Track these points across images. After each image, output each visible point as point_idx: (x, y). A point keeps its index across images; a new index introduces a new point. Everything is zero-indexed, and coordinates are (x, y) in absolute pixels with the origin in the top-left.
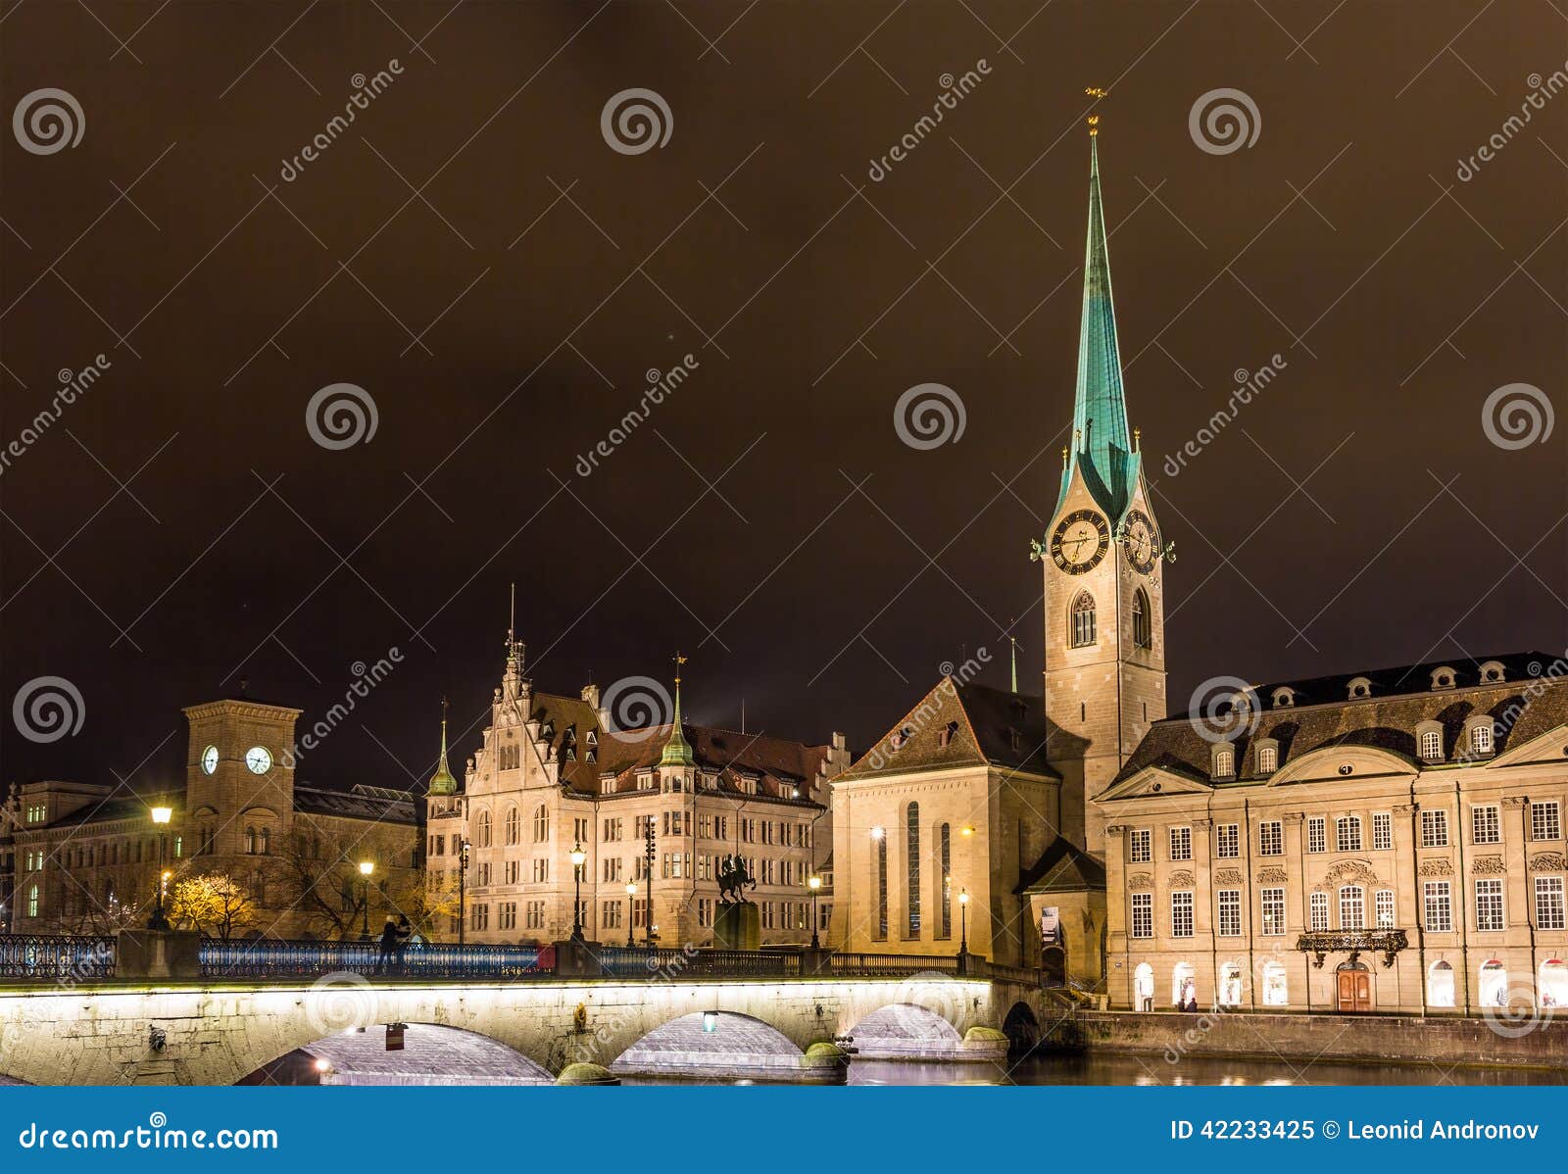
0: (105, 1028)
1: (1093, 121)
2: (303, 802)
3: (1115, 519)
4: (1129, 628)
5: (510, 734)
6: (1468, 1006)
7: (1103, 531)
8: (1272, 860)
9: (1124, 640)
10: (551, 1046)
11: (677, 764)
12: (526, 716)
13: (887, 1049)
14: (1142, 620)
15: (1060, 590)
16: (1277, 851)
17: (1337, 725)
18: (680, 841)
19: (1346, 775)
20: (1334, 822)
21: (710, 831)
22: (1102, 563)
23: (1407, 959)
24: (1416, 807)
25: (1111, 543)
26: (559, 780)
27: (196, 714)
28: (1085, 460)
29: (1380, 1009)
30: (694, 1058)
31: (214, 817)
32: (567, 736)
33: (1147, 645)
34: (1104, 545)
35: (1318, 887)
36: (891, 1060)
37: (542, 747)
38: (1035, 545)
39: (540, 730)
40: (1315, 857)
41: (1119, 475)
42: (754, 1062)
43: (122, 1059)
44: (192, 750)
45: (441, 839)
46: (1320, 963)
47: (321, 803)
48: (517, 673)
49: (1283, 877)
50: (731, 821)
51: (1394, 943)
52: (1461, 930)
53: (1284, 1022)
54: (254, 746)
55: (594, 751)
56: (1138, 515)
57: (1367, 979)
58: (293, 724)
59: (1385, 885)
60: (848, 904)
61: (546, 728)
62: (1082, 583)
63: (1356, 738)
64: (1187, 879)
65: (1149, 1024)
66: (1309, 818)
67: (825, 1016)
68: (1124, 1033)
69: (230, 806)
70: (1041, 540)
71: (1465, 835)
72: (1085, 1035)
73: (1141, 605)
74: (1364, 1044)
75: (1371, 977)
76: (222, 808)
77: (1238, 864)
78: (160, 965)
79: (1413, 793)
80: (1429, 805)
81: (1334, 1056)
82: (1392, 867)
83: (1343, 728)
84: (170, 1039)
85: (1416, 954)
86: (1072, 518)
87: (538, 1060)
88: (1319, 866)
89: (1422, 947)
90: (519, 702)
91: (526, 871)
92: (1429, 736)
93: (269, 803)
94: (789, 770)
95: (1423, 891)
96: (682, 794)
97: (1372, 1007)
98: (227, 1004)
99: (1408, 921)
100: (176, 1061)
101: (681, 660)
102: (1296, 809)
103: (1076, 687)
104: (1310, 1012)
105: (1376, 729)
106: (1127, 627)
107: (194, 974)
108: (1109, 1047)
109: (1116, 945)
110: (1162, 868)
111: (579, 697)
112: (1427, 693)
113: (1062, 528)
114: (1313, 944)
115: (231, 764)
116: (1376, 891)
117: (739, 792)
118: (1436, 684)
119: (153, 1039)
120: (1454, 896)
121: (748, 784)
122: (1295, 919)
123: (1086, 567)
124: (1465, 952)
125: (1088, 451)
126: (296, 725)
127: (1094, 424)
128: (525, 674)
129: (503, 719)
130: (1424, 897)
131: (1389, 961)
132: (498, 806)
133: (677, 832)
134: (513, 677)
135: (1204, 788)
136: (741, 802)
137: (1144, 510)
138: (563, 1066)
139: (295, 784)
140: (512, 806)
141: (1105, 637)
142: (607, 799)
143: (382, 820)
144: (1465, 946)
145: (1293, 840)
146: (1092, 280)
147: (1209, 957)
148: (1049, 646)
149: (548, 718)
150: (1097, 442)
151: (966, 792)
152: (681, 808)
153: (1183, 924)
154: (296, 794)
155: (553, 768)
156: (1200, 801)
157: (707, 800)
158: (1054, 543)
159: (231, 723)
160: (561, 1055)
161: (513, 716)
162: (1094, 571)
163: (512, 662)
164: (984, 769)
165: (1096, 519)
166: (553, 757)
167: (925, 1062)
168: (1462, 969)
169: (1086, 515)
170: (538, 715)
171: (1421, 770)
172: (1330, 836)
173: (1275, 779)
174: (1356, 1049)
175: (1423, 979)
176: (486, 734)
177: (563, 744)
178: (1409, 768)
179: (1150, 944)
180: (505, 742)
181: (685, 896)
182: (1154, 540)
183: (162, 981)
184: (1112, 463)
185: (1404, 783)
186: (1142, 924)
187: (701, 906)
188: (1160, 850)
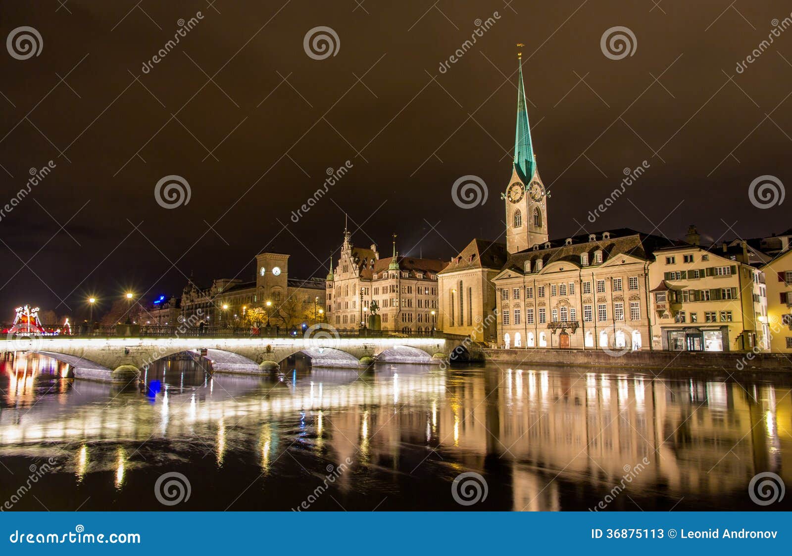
0: (112, 348)
1: (520, 54)
2: (291, 284)
3: (526, 184)
4: (532, 221)
5: (346, 261)
6: (596, 346)
7: (523, 189)
8: (542, 299)
9: (529, 225)
10: (258, 356)
11: (393, 270)
12: (350, 255)
13: (412, 360)
14: (538, 218)
15: (511, 209)
16: (543, 296)
17: (561, 254)
18: (394, 294)
19: (561, 270)
20: (558, 286)
21: (406, 291)
22: (523, 199)
23: (579, 331)
24: (581, 281)
25: (525, 193)
26: (359, 275)
27: (259, 257)
28: (518, 166)
29: (572, 348)
30: (333, 361)
31: (263, 289)
32: (364, 261)
33: (540, 226)
34: (523, 193)
35: (554, 308)
36: (413, 364)
37: (354, 265)
38: (502, 194)
39: (354, 259)
40: (554, 297)
41: (529, 170)
42: (347, 363)
43: (117, 356)
44: (258, 268)
45: (330, 295)
46: (554, 332)
47: (298, 284)
48: (348, 242)
49: (544, 304)
50: (413, 288)
51: (574, 326)
52: (594, 321)
53: (538, 352)
54: (276, 266)
55: (373, 266)
56: (535, 183)
57: (568, 337)
58: (287, 260)
59: (573, 307)
60: (443, 315)
61: (356, 259)
62: (517, 206)
63: (565, 259)
64: (518, 305)
65: (501, 353)
66: (552, 285)
67: (368, 349)
68: (495, 355)
69: (268, 286)
70: (505, 193)
71: (595, 290)
72: (484, 357)
73: (538, 212)
74: (560, 359)
75: (569, 337)
76: (265, 286)
77: (532, 300)
78: (128, 332)
79: (580, 276)
80: (585, 280)
81: (551, 363)
82: (574, 301)
83: (563, 255)
84: (131, 351)
85: (581, 329)
86: (514, 185)
87: (253, 360)
88: (555, 300)
89: (583, 327)
90: (348, 251)
91: (350, 305)
92: (585, 257)
93: (280, 285)
94: (422, 269)
95: (584, 308)
96: (395, 279)
97: (569, 347)
98: (148, 343)
99: (579, 318)
100: (133, 357)
101: (395, 236)
102: (548, 282)
103: (516, 241)
104: (552, 349)
105: (572, 255)
106: (531, 220)
107: (138, 335)
108: (490, 360)
109: (499, 327)
110: (511, 301)
111: (370, 248)
112: (587, 243)
113: (511, 188)
114: (552, 326)
115: (268, 273)
116: (570, 308)
117: (417, 278)
118: (590, 240)
119: (126, 351)
120: (592, 310)
121: (419, 275)
122: (548, 319)
123: (518, 201)
124: (596, 329)
125: (518, 163)
126: (288, 260)
127: (521, 153)
128: (350, 242)
129: (344, 256)
130: (584, 311)
131: (574, 332)
132: (342, 284)
133: (394, 291)
134: (347, 243)
135: (522, 276)
136: (417, 281)
137: (539, 181)
138: (262, 362)
139: (288, 278)
140: (347, 284)
141: (524, 224)
142: (375, 281)
143: (301, 287)
144: (596, 327)
145: (547, 292)
146: (520, 106)
147: (524, 331)
148: (508, 227)
149: (358, 256)
150: (521, 159)
151: (476, 277)
152: (395, 284)
153: (518, 320)
154: (288, 281)
155: (357, 272)
156: (521, 280)
157: (404, 281)
158: (508, 193)
159: (268, 260)
160: (261, 358)
161: (346, 255)
162: (520, 202)
163: (346, 239)
164: (481, 269)
165: (521, 185)
166: (357, 268)
167: (422, 364)
168: (595, 334)
169: (518, 184)
170: (354, 255)
171: (581, 269)
172: (558, 291)
173: (541, 273)
174: (558, 361)
175: (584, 337)
176: (339, 261)
177: (362, 265)
178: (578, 268)
179: (508, 327)
180: (345, 264)
181: (396, 312)
182: (542, 191)
183: (128, 337)
184: (526, 166)
185: (577, 273)
186: (506, 319)
187: (403, 315)
188: (511, 297)
